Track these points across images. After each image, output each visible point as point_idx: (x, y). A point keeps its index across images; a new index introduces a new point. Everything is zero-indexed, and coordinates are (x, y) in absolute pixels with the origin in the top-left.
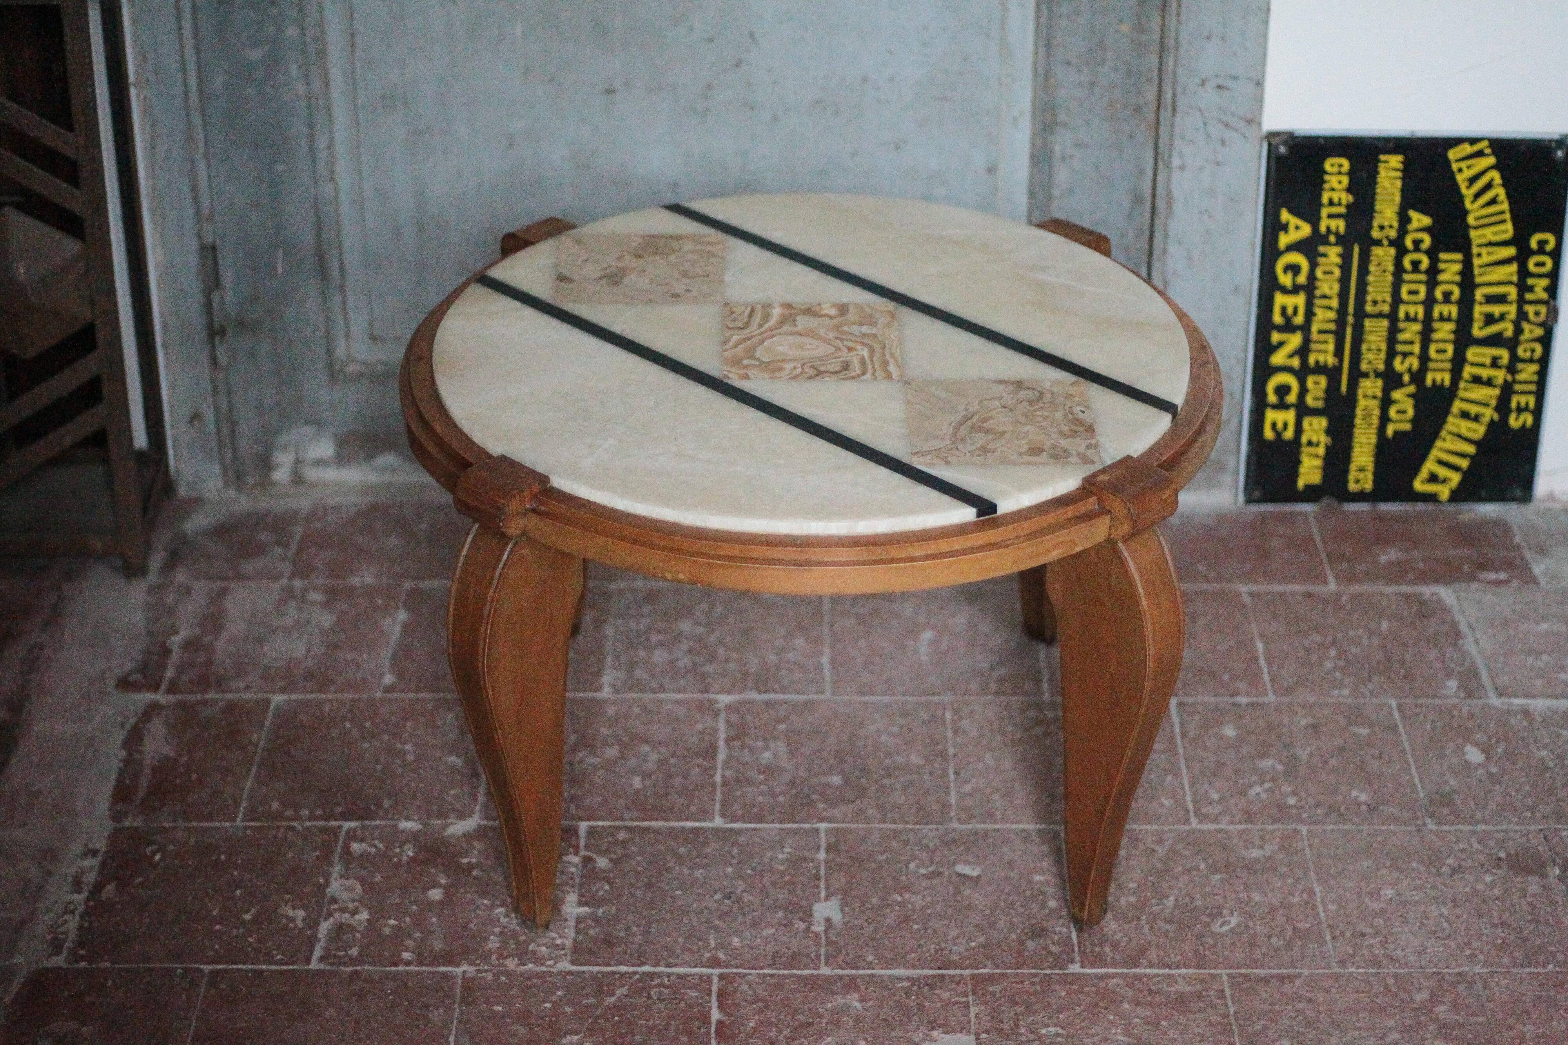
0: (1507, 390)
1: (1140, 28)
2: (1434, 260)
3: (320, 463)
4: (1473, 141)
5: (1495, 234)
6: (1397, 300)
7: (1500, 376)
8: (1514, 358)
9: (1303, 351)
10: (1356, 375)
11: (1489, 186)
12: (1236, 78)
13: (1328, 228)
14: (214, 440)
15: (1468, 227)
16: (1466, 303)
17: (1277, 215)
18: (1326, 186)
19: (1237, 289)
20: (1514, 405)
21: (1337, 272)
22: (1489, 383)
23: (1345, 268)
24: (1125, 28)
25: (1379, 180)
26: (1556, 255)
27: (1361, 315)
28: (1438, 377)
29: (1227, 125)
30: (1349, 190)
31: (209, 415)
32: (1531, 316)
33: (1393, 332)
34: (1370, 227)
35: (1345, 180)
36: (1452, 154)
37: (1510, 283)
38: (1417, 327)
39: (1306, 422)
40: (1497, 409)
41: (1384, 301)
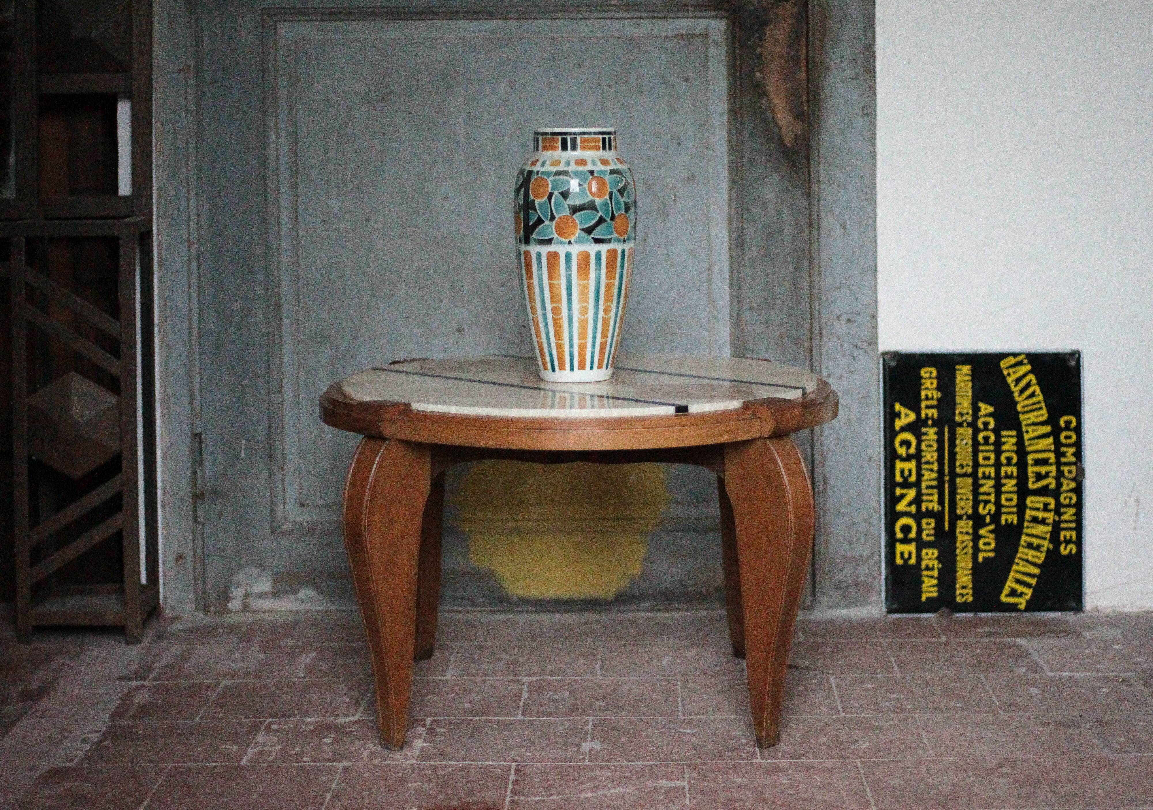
0: (1056, 528)
1: (795, 284)
2: (998, 436)
3: (262, 595)
4: (1015, 355)
5: (1036, 417)
6: (976, 465)
7: (1051, 517)
8: (1058, 504)
9: (917, 501)
10: (955, 518)
11: (1028, 385)
12: (859, 314)
13: (927, 415)
14: (191, 575)
15: (1017, 413)
16: (1022, 465)
17: (892, 407)
18: (923, 387)
19: (870, 459)
20: (1062, 538)
21: (935, 446)
22: (1043, 522)
23: (940, 441)
24: (787, 285)
25: (957, 382)
26: (1078, 430)
27: (954, 476)
28: (1010, 518)
29: (855, 346)
30: (938, 389)
31: (189, 557)
32: (1066, 473)
33: (976, 487)
34: (954, 415)
35: (935, 382)
36: (1003, 364)
37: (1049, 451)
38: (992, 483)
39: (924, 551)
40: (1051, 541)
41: (967, 465)
